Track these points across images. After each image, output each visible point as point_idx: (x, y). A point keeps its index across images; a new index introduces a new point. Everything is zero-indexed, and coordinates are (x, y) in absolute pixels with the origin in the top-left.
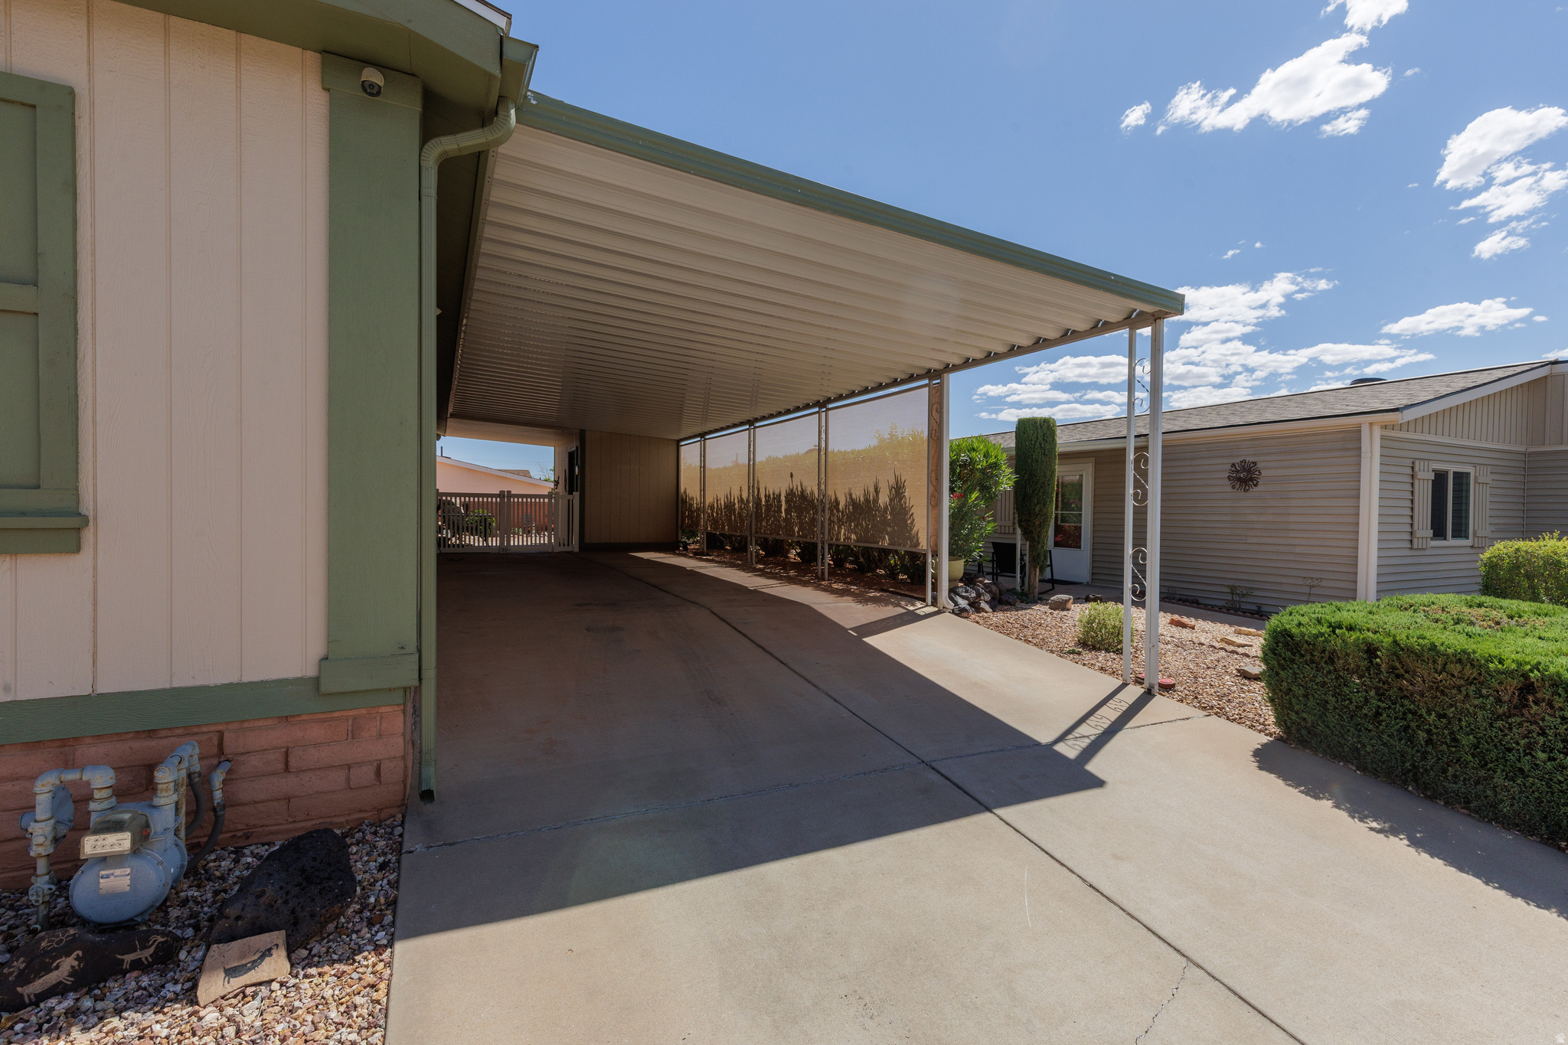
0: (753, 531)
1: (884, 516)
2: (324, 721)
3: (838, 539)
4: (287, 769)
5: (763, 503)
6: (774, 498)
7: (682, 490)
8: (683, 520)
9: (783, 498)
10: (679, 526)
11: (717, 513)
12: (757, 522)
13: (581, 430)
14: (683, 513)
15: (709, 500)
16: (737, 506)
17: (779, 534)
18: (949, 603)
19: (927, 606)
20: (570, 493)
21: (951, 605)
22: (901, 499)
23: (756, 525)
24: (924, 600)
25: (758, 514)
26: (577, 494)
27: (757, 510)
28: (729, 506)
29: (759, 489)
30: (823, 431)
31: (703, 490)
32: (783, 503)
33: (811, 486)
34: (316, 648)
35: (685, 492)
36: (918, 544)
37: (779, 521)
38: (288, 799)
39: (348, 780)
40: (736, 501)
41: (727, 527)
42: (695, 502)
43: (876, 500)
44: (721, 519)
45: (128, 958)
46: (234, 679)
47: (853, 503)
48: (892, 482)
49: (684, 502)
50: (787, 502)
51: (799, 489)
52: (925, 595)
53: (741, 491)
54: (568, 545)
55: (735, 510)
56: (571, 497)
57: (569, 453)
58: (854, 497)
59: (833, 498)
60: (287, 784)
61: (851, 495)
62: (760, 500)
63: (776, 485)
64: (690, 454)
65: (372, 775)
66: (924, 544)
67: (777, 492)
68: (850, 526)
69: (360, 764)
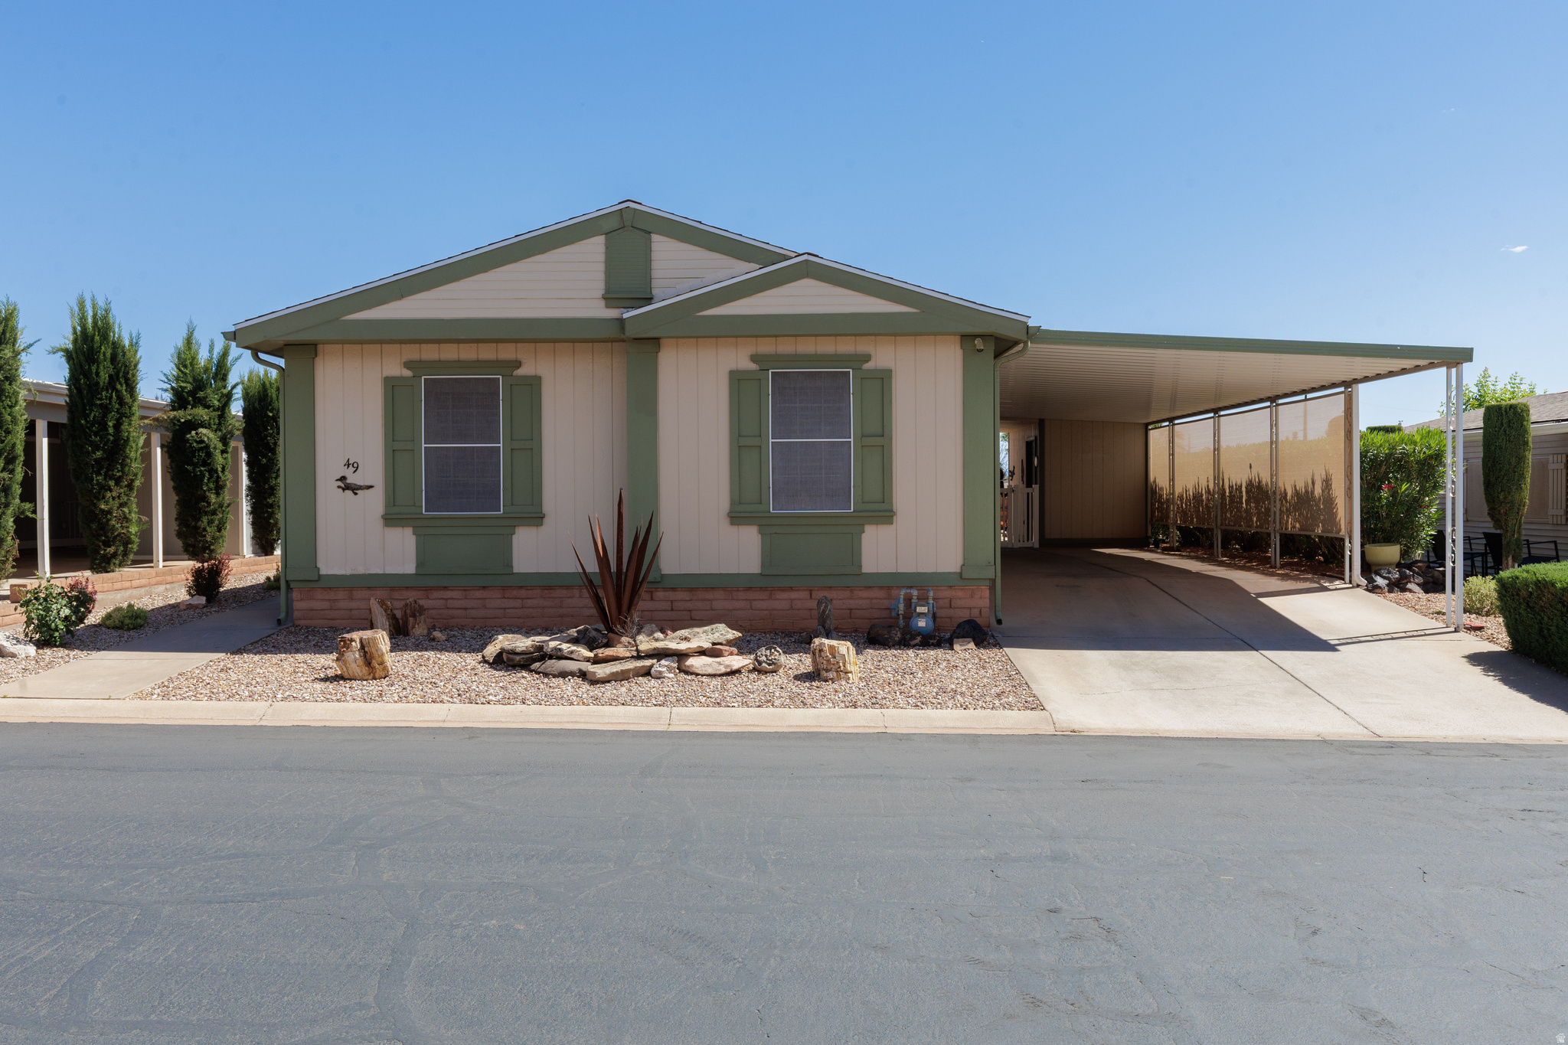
0: (1219, 524)
1: (1317, 505)
2: (962, 589)
3: (1287, 529)
4: (951, 607)
5: (1227, 494)
6: (1236, 489)
7: (1152, 479)
8: (1153, 513)
9: (1244, 489)
10: (1149, 520)
11: (1186, 505)
12: (1222, 513)
13: (1040, 420)
14: (1153, 505)
15: (1178, 490)
16: (1204, 497)
17: (1241, 526)
18: (1361, 580)
19: (1345, 583)
20: (1029, 485)
21: (1364, 582)
22: (1329, 491)
23: (1222, 516)
24: (1343, 579)
25: (1223, 504)
26: (1036, 487)
27: (1222, 503)
28: (1197, 497)
29: (1223, 480)
30: (1274, 424)
31: (1172, 479)
32: (1244, 494)
33: (1266, 478)
34: (960, 562)
35: (1155, 481)
36: (1340, 530)
37: (1241, 512)
38: (951, 618)
39: (970, 613)
40: (1204, 492)
41: (1195, 520)
42: (1165, 492)
43: (1313, 492)
44: (1189, 511)
45: (931, 641)
46: (935, 571)
47: (1297, 493)
48: (1324, 477)
49: (1154, 492)
50: (1247, 492)
51: (1257, 480)
52: (1344, 575)
53: (1208, 481)
54: (1028, 540)
55: (1202, 501)
56: (1029, 490)
57: (1027, 442)
58: (1298, 488)
59: (1283, 489)
60: (951, 612)
61: (1295, 486)
62: (1224, 490)
63: (1237, 475)
64: (1158, 438)
65: (978, 614)
66: (1343, 532)
67: (1239, 483)
68: (1295, 515)
69: (974, 608)
